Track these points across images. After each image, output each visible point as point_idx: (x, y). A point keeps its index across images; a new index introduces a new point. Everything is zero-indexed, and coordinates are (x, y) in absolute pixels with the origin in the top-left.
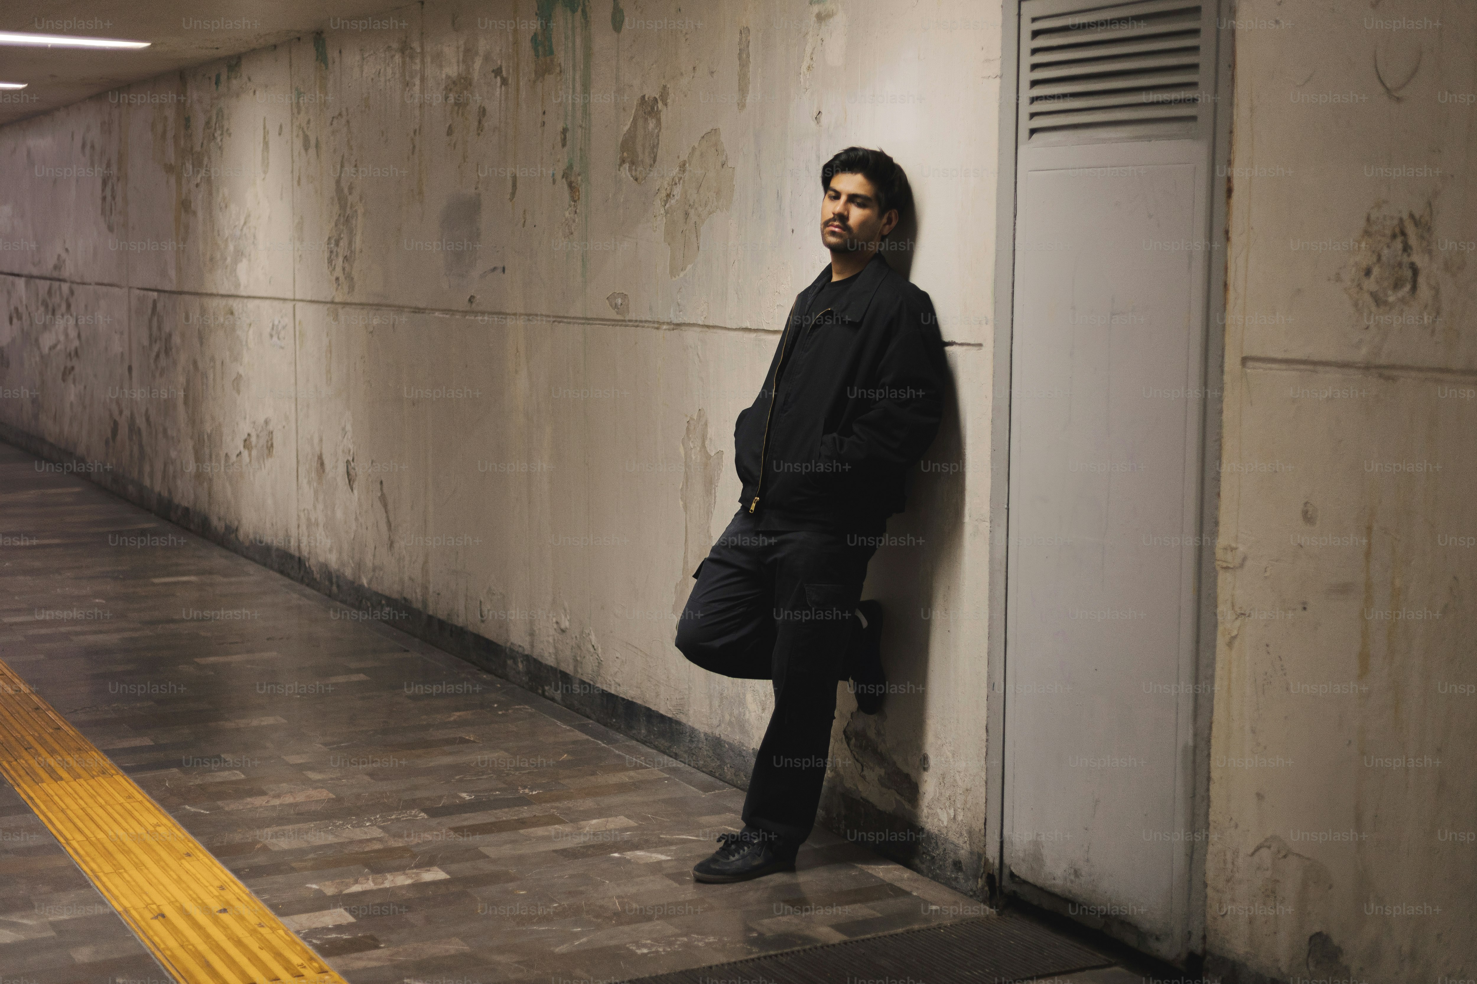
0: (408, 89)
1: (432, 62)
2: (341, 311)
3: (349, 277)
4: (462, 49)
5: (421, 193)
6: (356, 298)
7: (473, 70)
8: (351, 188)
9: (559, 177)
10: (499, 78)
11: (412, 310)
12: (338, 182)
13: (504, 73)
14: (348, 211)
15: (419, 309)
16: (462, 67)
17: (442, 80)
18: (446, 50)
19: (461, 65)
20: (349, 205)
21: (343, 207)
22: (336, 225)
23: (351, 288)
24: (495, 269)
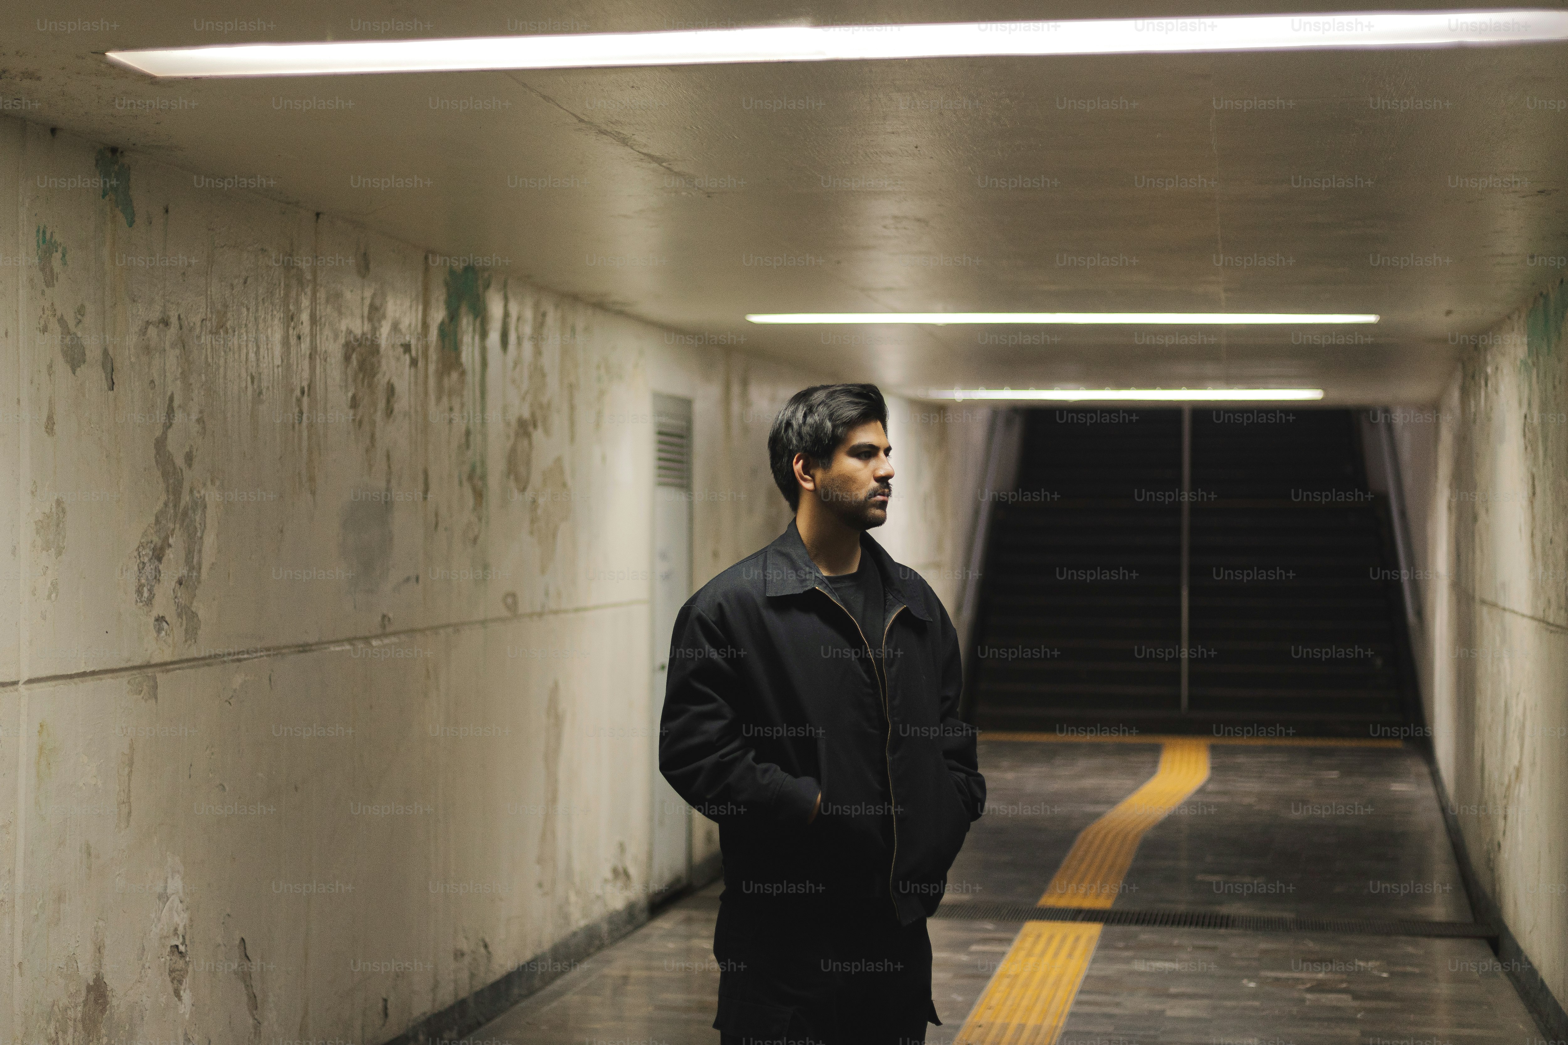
0: (292, 324)
1: (327, 301)
2: (161, 678)
3: (187, 613)
4: (367, 302)
5: (312, 479)
6: (201, 649)
7: (380, 335)
8: (189, 458)
9: (464, 478)
10: (407, 357)
11: (297, 649)
12: (160, 444)
13: (414, 353)
14: (186, 498)
15: (307, 645)
16: (367, 327)
17: (342, 332)
18: (348, 295)
19: (366, 322)
20: (186, 486)
21: (175, 490)
22: (157, 521)
23: (191, 633)
24: (408, 579)
